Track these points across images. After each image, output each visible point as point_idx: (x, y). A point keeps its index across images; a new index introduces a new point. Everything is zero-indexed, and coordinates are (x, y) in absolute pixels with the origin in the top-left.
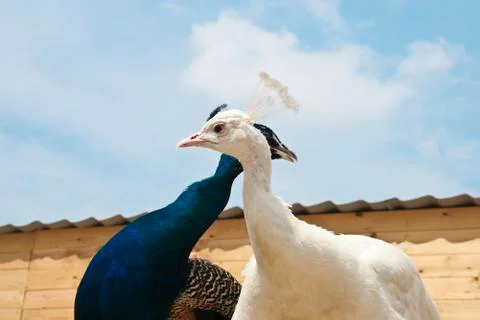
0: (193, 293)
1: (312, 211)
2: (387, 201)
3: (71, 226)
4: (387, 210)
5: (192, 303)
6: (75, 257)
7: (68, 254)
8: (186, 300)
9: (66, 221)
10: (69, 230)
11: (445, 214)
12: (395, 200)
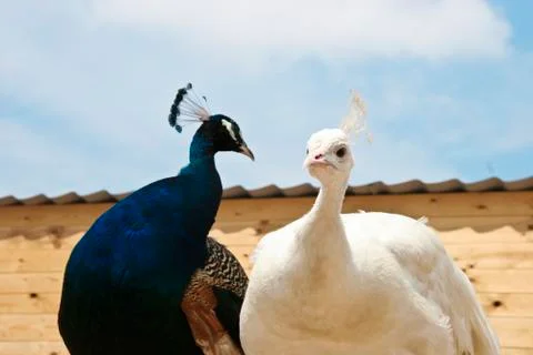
0: (212, 271)
1: (288, 193)
2: (371, 185)
3: (18, 203)
4: (370, 194)
5: (209, 280)
6: (21, 238)
7: (14, 234)
8: (203, 276)
9: (11, 198)
10: (15, 208)
11: (433, 200)
12: (380, 183)
